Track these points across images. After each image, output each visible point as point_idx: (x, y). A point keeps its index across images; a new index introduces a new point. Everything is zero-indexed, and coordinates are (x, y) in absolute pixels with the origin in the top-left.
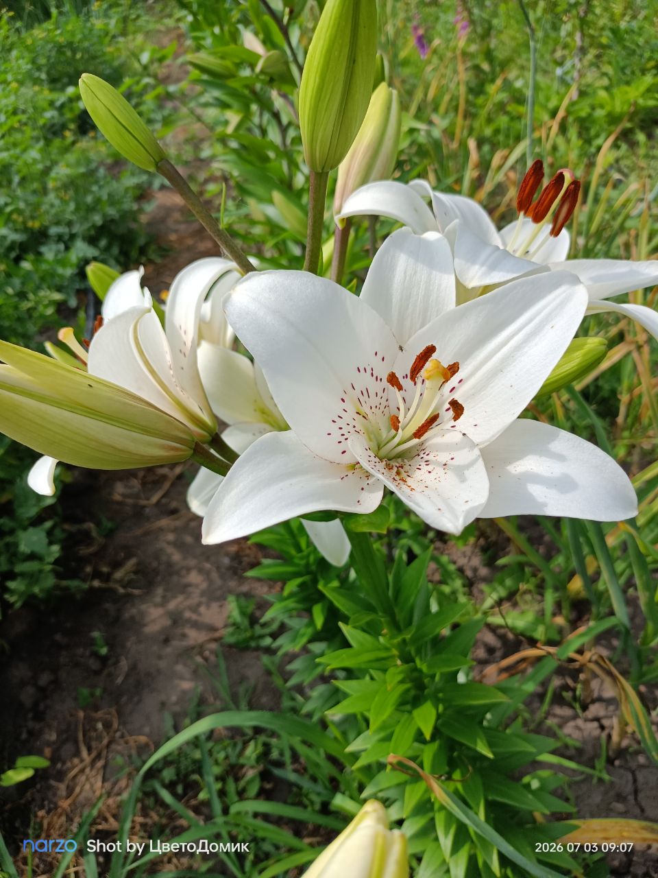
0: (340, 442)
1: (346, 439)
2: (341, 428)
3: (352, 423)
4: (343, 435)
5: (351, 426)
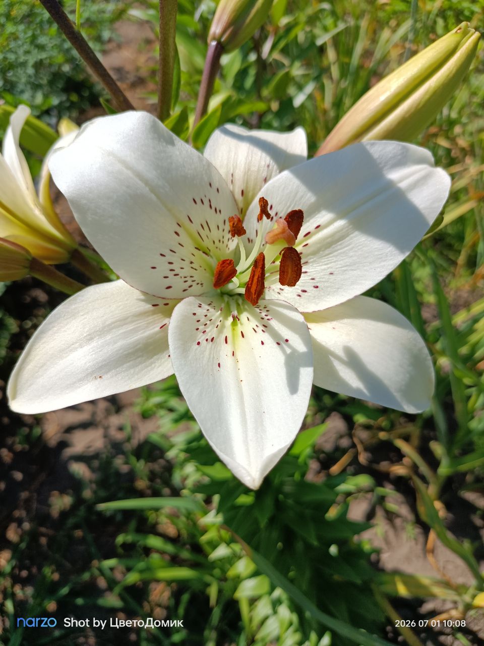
0: (166, 277)
1: (176, 275)
2: (171, 263)
3: (189, 258)
4: (172, 270)
5: (187, 262)
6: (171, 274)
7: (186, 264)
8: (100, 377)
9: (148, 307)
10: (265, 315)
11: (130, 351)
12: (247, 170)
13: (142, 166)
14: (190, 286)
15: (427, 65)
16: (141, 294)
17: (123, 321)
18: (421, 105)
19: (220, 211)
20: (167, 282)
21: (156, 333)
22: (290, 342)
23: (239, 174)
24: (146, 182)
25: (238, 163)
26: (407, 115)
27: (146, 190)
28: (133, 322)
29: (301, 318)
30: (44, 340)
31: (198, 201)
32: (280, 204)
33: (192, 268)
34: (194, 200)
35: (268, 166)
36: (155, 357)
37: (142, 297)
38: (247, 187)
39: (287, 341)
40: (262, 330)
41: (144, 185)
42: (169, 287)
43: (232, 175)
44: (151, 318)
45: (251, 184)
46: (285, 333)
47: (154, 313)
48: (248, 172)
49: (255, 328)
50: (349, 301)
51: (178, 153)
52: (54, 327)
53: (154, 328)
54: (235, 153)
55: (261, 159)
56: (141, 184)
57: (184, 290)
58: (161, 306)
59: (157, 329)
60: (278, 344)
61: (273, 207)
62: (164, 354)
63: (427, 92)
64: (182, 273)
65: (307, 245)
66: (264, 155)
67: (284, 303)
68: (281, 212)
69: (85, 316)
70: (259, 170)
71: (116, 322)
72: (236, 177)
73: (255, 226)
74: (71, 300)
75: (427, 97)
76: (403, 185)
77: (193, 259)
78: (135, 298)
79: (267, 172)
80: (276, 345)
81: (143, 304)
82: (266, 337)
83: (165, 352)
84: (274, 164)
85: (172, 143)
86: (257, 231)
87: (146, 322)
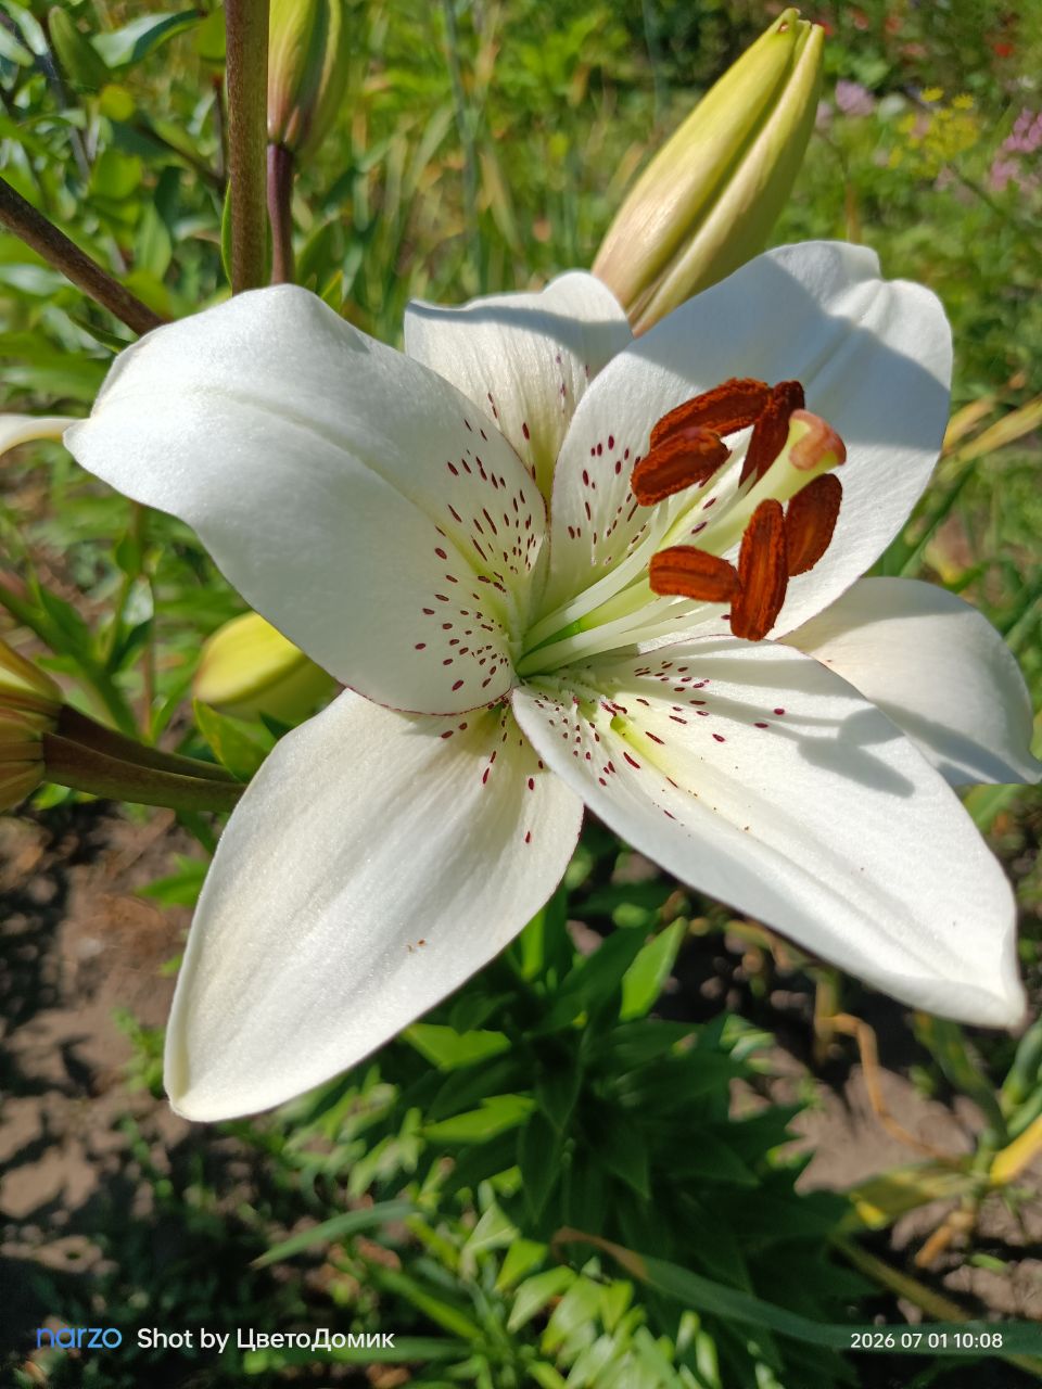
0: (448, 662)
1: (463, 651)
2: (447, 626)
3: (473, 607)
4: (453, 642)
5: (472, 616)
6: (453, 652)
7: (470, 622)
8: (422, 942)
9: (437, 743)
10: (683, 680)
11: (456, 856)
12: (518, 378)
13: (328, 412)
14: (493, 670)
15: (750, 103)
16: (404, 721)
17: (404, 795)
18: (764, 183)
19: (502, 480)
20: (452, 674)
21: (483, 798)
22: (788, 711)
23: (505, 391)
24: (350, 445)
25: (492, 368)
26: (744, 210)
27: (357, 465)
28: (425, 787)
29: (790, 654)
30: (228, 908)
31: (459, 467)
32: (630, 429)
33: (483, 626)
34: (451, 466)
35: (559, 359)
36: (504, 853)
37: (411, 725)
38: (531, 416)
39: (779, 712)
40: (699, 713)
41: (347, 454)
42: (459, 684)
43: (490, 396)
44: (454, 767)
45: (538, 406)
46: (764, 698)
47: (451, 754)
48: (522, 383)
49: (675, 714)
50: (849, 591)
51: (385, 367)
52: (241, 866)
53: (472, 787)
54: (476, 349)
55: (539, 349)
56: (342, 453)
57: (485, 684)
58: (457, 732)
59: (479, 786)
60: (762, 726)
61: (616, 439)
62: (515, 841)
63: (768, 154)
64: (473, 643)
65: (713, 501)
66: (540, 338)
67: (717, 639)
68: (638, 445)
69: (311, 810)
70: (543, 373)
71: (391, 800)
72: (501, 399)
73: (581, 494)
74: (255, 786)
75: (770, 165)
76: (869, 321)
77: (479, 606)
78: (398, 731)
79: (562, 372)
80: (760, 731)
81: (422, 739)
82: (717, 723)
83: (515, 837)
84: (567, 352)
85: (361, 348)
86: (587, 505)
87: (448, 781)
